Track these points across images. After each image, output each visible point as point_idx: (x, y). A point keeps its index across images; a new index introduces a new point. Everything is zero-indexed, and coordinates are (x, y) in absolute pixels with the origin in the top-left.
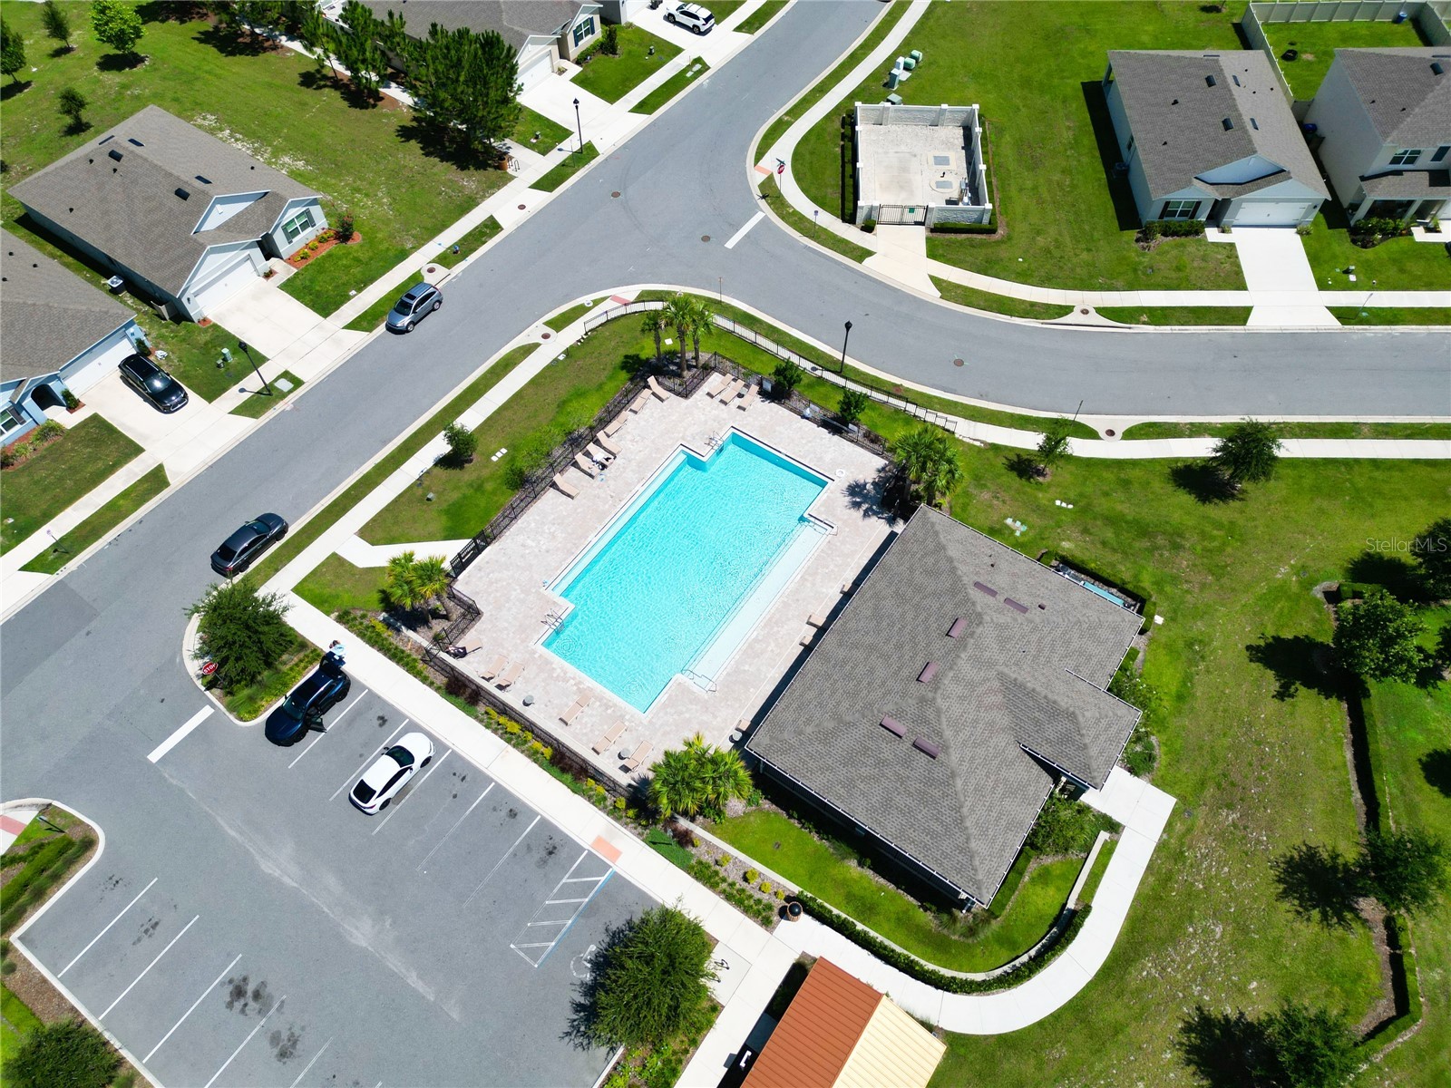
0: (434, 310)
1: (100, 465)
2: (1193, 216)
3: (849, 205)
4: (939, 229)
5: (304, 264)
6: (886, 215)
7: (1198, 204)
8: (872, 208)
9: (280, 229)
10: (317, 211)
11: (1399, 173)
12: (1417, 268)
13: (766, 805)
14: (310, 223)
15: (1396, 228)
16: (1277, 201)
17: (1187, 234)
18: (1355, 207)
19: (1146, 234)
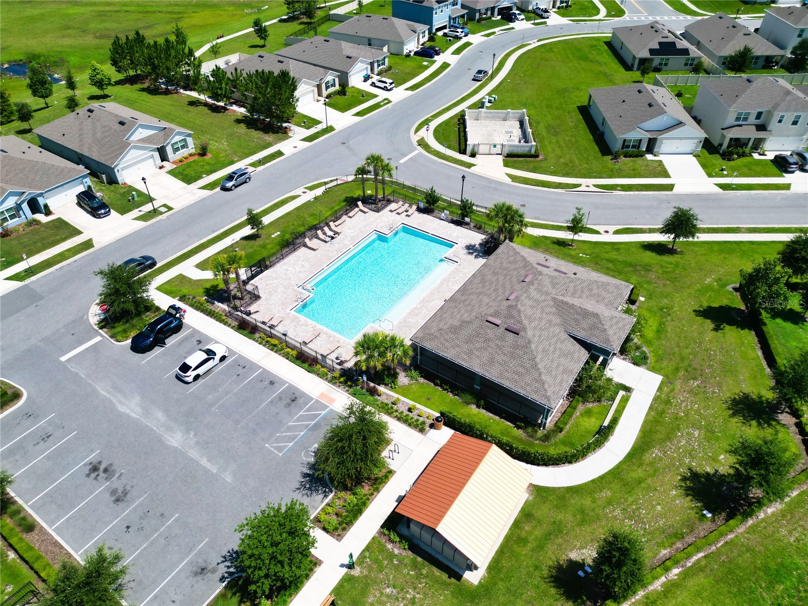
0: (246, 182)
1: (58, 237)
2: (638, 147)
3: (463, 147)
4: (509, 156)
5: (180, 164)
6: (482, 149)
7: (641, 140)
8: (474, 145)
9: (170, 145)
11: (740, 126)
12: (758, 169)
13: (422, 380)
15: (744, 152)
16: (681, 139)
17: (637, 156)
18: (721, 145)
19: (616, 157)
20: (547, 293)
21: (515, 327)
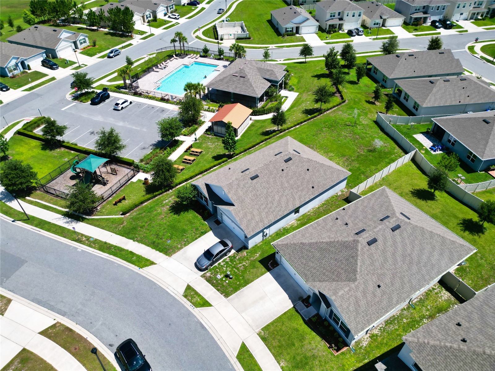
0: (118, 55)
2: (292, 31)
3: (216, 37)
4: (238, 39)
5: (84, 50)
6: (225, 37)
7: (293, 28)
8: (222, 35)
9: (78, 41)
10: (87, 39)
11: (333, 19)
12: (341, 36)
13: (211, 103)
14: (85, 42)
15: (335, 30)
16: (309, 26)
17: (292, 35)
18: (326, 29)
19: (283, 36)
20: (254, 66)
21: (243, 76)
